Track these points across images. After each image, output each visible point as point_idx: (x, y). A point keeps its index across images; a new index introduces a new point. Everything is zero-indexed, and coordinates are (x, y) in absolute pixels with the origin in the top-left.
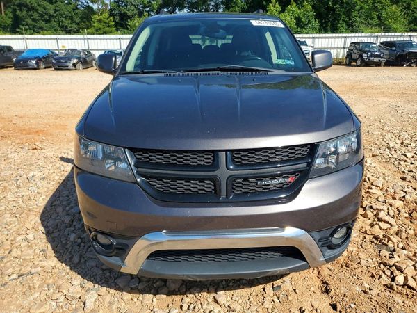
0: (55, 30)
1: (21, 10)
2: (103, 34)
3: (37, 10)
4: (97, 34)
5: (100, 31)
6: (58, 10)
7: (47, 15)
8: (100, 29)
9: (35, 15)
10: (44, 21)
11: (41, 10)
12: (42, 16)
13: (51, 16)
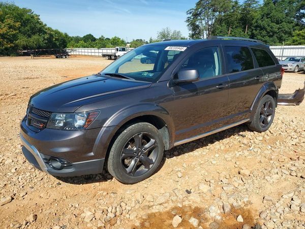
0: (275, 42)
1: (256, 30)
2: (297, 45)
3: (266, 29)
4: (293, 45)
5: (296, 43)
6: (281, 28)
7: (272, 32)
8: (297, 41)
9: (264, 33)
10: (269, 36)
11: (269, 29)
12: (268, 33)
13: (274, 33)
